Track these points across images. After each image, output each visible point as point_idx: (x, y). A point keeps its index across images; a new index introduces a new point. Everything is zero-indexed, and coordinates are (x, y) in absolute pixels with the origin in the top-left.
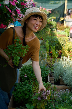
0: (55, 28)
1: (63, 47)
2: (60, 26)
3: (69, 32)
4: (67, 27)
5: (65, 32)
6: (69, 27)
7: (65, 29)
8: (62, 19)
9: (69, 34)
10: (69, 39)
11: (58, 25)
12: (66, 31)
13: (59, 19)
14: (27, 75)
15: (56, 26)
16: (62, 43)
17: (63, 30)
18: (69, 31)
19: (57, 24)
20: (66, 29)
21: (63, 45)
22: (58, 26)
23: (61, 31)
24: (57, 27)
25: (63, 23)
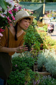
0: (36, 25)
1: (43, 41)
2: (40, 23)
3: (47, 28)
4: (45, 24)
5: (44, 28)
6: (47, 24)
7: (44, 26)
8: (41, 18)
9: (46, 30)
10: (47, 34)
11: (38, 23)
12: (45, 27)
13: (39, 18)
14: (17, 65)
15: (37, 23)
17: (42, 27)
18: (47, 27)
19: (37, 22)
20: (45, 26)
21: (43, 39)
22: (38, 24)
23: (41, 27)
24: (38, 25)
25: (42, 21)
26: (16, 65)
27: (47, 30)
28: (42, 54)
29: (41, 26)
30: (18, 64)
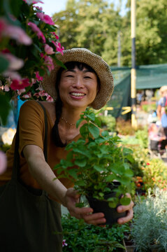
0: (112, 130)
1: (143, 168)
2: (125, 125)
3: (146, 139)
4: (141, 128)
5: (137, 138)
6: (145, 127)
7: (137, 131)
8: (128, 109)
9: (145, 143)
10: (149, 153)
11: (118, 124)
12: (139, 137)
15: (116, 126)
16: (141, 159)
17: (132, 134)
18: (145, 136)
19: (117, 121)
20: (139, 132)
21: (142, 163)
22: (119, 127)
23: (128, 136)
24: (118, 129)
25: (131, 119)
26: (64, 240)
27: (149, 143)
28: (147, 203)
29: (127, 134)
30: (70, 239)
